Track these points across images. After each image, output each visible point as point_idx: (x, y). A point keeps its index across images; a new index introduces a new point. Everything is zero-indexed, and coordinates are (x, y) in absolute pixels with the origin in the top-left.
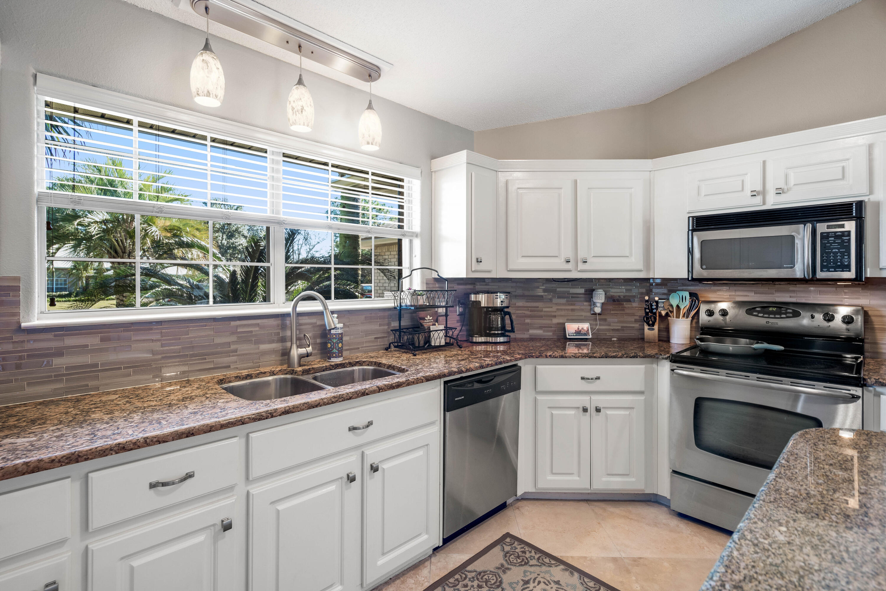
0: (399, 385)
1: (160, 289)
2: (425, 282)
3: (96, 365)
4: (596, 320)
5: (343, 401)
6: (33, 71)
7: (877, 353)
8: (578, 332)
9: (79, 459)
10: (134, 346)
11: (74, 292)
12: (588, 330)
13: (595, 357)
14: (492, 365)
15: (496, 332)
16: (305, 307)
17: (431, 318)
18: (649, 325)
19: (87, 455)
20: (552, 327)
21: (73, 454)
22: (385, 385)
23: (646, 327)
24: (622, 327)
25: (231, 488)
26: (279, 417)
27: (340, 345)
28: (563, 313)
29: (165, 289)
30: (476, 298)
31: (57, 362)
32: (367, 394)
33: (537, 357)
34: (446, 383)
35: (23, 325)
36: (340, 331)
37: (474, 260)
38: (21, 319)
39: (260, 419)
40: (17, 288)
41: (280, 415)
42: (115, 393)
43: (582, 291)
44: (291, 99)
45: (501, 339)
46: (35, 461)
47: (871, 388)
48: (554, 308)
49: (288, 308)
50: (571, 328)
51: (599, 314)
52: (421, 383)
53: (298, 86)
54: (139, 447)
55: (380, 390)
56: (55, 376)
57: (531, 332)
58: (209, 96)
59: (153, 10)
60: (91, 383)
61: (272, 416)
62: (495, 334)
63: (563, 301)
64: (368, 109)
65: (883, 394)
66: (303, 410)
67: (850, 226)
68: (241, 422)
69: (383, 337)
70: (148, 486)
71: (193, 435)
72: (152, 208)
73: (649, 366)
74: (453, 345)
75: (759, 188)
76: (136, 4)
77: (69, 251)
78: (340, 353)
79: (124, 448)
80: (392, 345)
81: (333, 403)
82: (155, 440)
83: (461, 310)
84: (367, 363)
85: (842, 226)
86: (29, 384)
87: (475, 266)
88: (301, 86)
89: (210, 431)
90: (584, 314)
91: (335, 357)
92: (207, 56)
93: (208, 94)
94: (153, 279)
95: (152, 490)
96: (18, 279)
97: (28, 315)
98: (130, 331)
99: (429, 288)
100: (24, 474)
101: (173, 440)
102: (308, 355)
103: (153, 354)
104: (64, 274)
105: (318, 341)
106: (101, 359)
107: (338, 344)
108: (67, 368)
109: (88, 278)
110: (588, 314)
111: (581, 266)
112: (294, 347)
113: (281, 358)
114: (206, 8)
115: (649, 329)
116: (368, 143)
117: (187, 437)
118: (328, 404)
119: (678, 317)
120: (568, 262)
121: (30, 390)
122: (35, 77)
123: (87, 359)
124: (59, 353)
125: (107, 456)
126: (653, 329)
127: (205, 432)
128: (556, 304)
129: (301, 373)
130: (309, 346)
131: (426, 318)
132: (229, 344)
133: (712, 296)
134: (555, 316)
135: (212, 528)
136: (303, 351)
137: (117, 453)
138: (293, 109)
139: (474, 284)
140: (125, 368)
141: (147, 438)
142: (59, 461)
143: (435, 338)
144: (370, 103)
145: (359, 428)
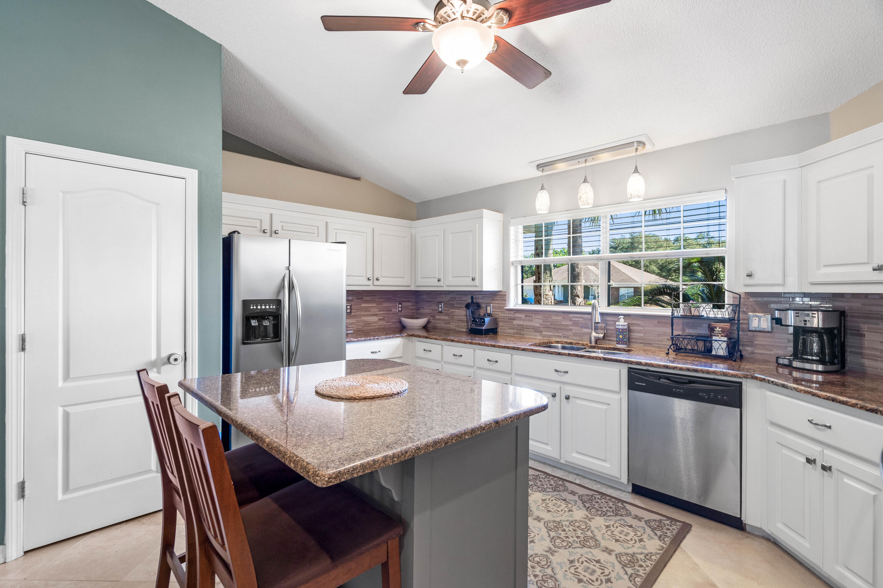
0: (582, 356)
10: (534, 320)
15: (809, 358)
17: (720, 329)
31: (514, 322)
32: (561, 355)
34: (629, 368)
35: (508, 308)
36: (622, 327)
38: (506, 306)
40: (505, 295)
44: (580, 192)
53: (584, 183)
55: (569, 355)
56: (514, 327)
60: (523, 332)
64: (634, 172)
78: (622, 342)
96: (506, 292)
97: (509, 304)
98: (533, 314)
103: (541, 325)
106: (525, 323)
108: (517, 325)
112: (593, 332)
123: (522, 323)
124: (514, 319)
136: (597, 335)
140: (531, 329)
144: (636, 167)
145: (561, 372)
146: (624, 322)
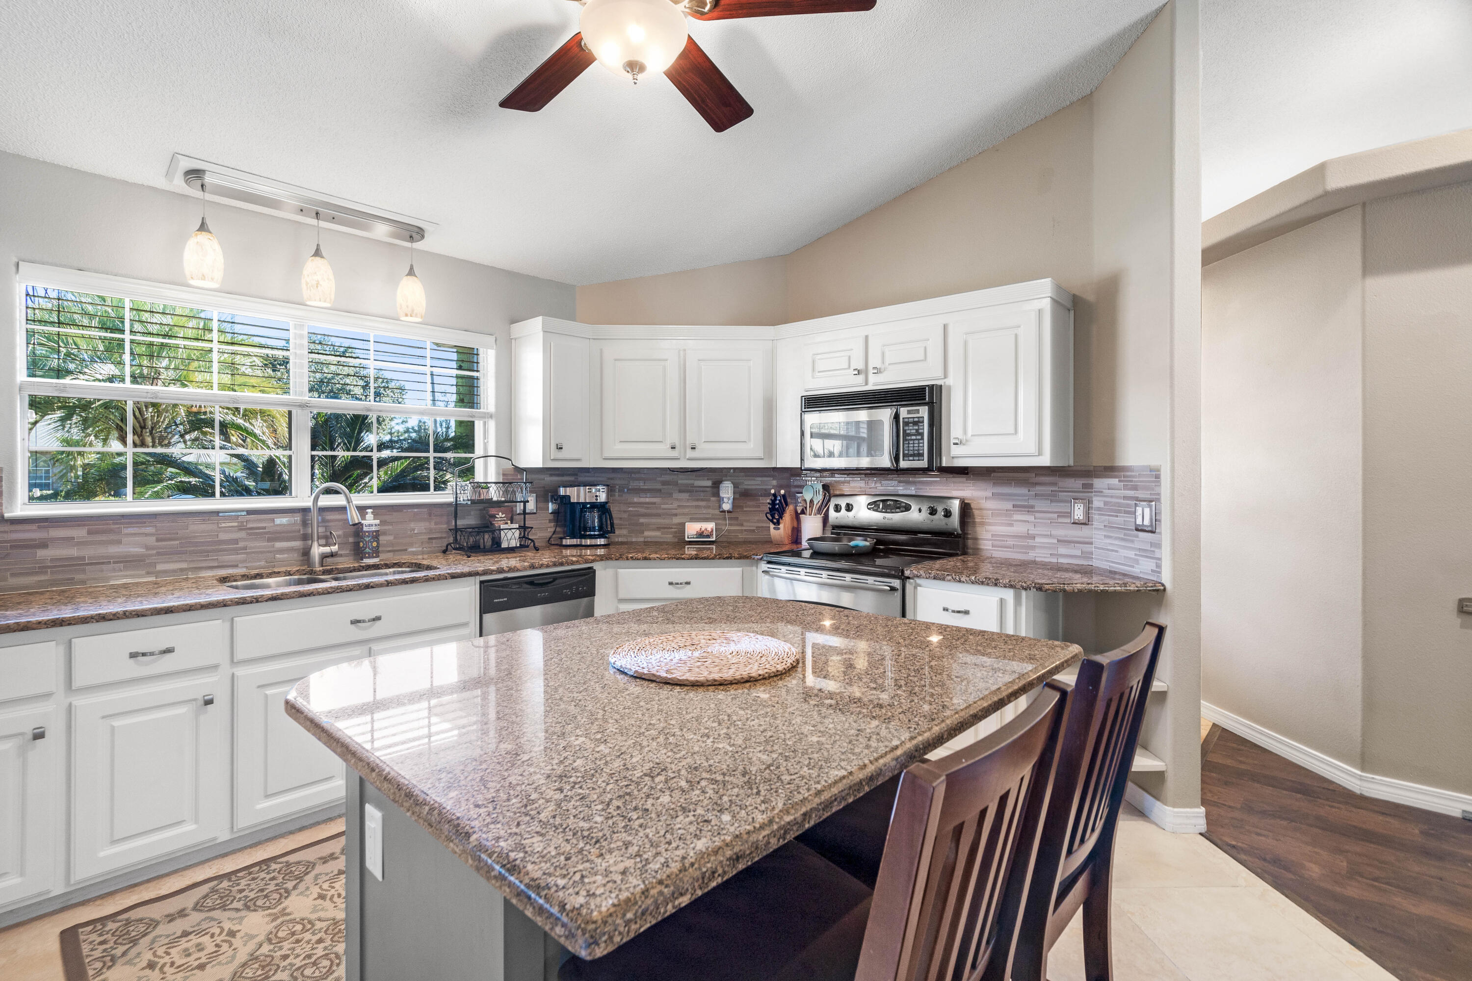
1: (173, 482)
2: (501, 472)
3: (83, 558)
4: (725, 519)
5: (341, 592)
6: (15, 260)
7: (978, 549)
8: (701, 534)
9: (63, 623)
10: (125, 540)
11: (61, 491)
12: (712, 531)
13: (683, 559)
14: (548, 566)
15: (592, 533)
16: (327, 501)
17: (504, 515)
18: (774, 524)
19: (69, 620)
20: (672, 528)
21: (57, 619)
22: (396, 580)
23: (772, 526)
24: (757, 527)
25: (215, 667)
26: (265, 603)
27: (375, 544)
28: (686, 511)
29: (181, 482)
30: (566, 492)
31: (41, 553)
33: (616, 560)
34: (482, 582)
35: (7, 515)
36: (374, 528)
37: (553, 447)
38: (4, 510)
39: (243, 603)
41: (266, 601)
42: (103, 586)
43: (709, 483)
44: (305, 272)
45: (601, 541)
46: (24, 622)
47: (911, 581)
48: (675, 505)
49: (308, 503)
50: (692, 529)
51: (729, 512)
52: (444, 579)
53: (313, 258)
54: (118, 618)
56: (39, 568)
57: (646, 533)
58: (204, 280)
59: (145, 184)
60: (78, 577)
61: (257, 601)
62: (591, 535)
63: (685, 496)
64: (407, 275)
65: (920, 586)
66: (293, 598)
67: (924, 412)
68: (224, 604)
69: (441, 538)
70: (128, 656)
71: (172, 612)
72: (145, 394)
73: (748, 569)
74: (528, 546)
75: (861, 366)
76: (126, 180)
77: (52, 426)
78: (376, 553)
79: (104, 617)
80: (449, 547)
81: (329, 593)
82: (134, 613)
83: (555, 507)
84: (407, 565)
85: (918, 411)
86: (13, 575)
87: (555, 454)
88: (318, 258)
89: (189, 610)
90: (711, 511)
91: (369, 557)
92: (203, 237)
93: (203, 278)
94: (170, 469)
95: (132, 660)
97: (11, 506)
98: (121, 523)
99: (507, 479)
100: (15, 631)
101: (152, 615)
102: (332, 555)
103: (147, 549)
104: (45, 461)
105: (351, 540)
106: (88, 552)
107: (372, 543)
108: (52, 560)
109: (85, 466)
110: (717, 512)
111: (690, 454)
112: (315, 544)
113: (301, 558)
114: (202, 186)
115: (774, 528)
116: (406, 315)
117: (166, 613)
118: (323, 594)
119: (810, 515)
120: (673, 448)
121: (13, 581)
122: (18, 265)
123: (74, 552)
124: (44, 545)
125: (88, 623)
126: (779, 529)
127: (185, 611)
128: (677, 499)
129: (321, 573)
130: (335, 544)
131: (497, 516)
132: (236, 541)
133: (846, 490)
134: (676, 515)
135: (194, 703)
136: (327, 550)
137: (97, 622)
138: (307, 284)
139: (576, 475)
140: (115, 563)
141: (126, 611)
142: (45, 624)
143: (509, 538)
144: (412, 268)
145: (364, 621)
146: (374, 519)
